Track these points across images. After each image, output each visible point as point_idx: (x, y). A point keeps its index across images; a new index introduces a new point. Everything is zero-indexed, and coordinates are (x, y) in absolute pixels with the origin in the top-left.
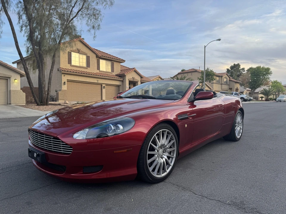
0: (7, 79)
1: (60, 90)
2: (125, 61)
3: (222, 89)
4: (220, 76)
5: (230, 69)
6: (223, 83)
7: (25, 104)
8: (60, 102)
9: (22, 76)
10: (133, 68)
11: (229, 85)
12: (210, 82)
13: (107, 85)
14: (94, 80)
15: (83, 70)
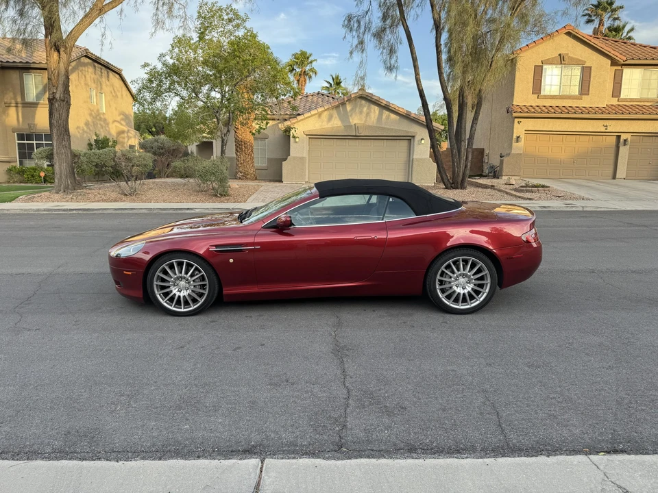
0: (410, 139)
1: (508, 155)
7: (433, 184)
13: (635, 134)
14: (598, 126)
15: (574, 103)
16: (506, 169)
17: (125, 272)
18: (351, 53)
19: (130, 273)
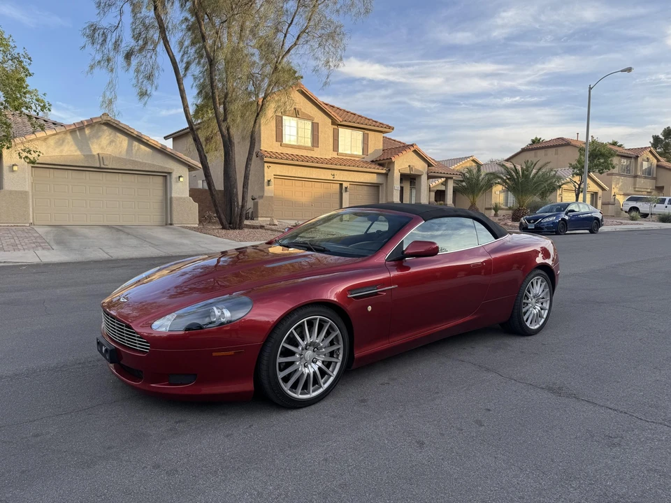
0: (165, 176)
1: (262, 197)
2: (393, 129)
3: (635, 188)
4: (633, 156)
5: (661, 137)
6: (639, 174)
7: (197, 225)
8: (261, 220)
9: (191, 168)
10: (412, 145)
11: (655, 179)
12: (601, 173)
13: (354, 183)
14: (327, 175)
15: (304, 153)
16: (260, 212)
17: (214, 354)
18: (92, 67)
19: (232, 353)
